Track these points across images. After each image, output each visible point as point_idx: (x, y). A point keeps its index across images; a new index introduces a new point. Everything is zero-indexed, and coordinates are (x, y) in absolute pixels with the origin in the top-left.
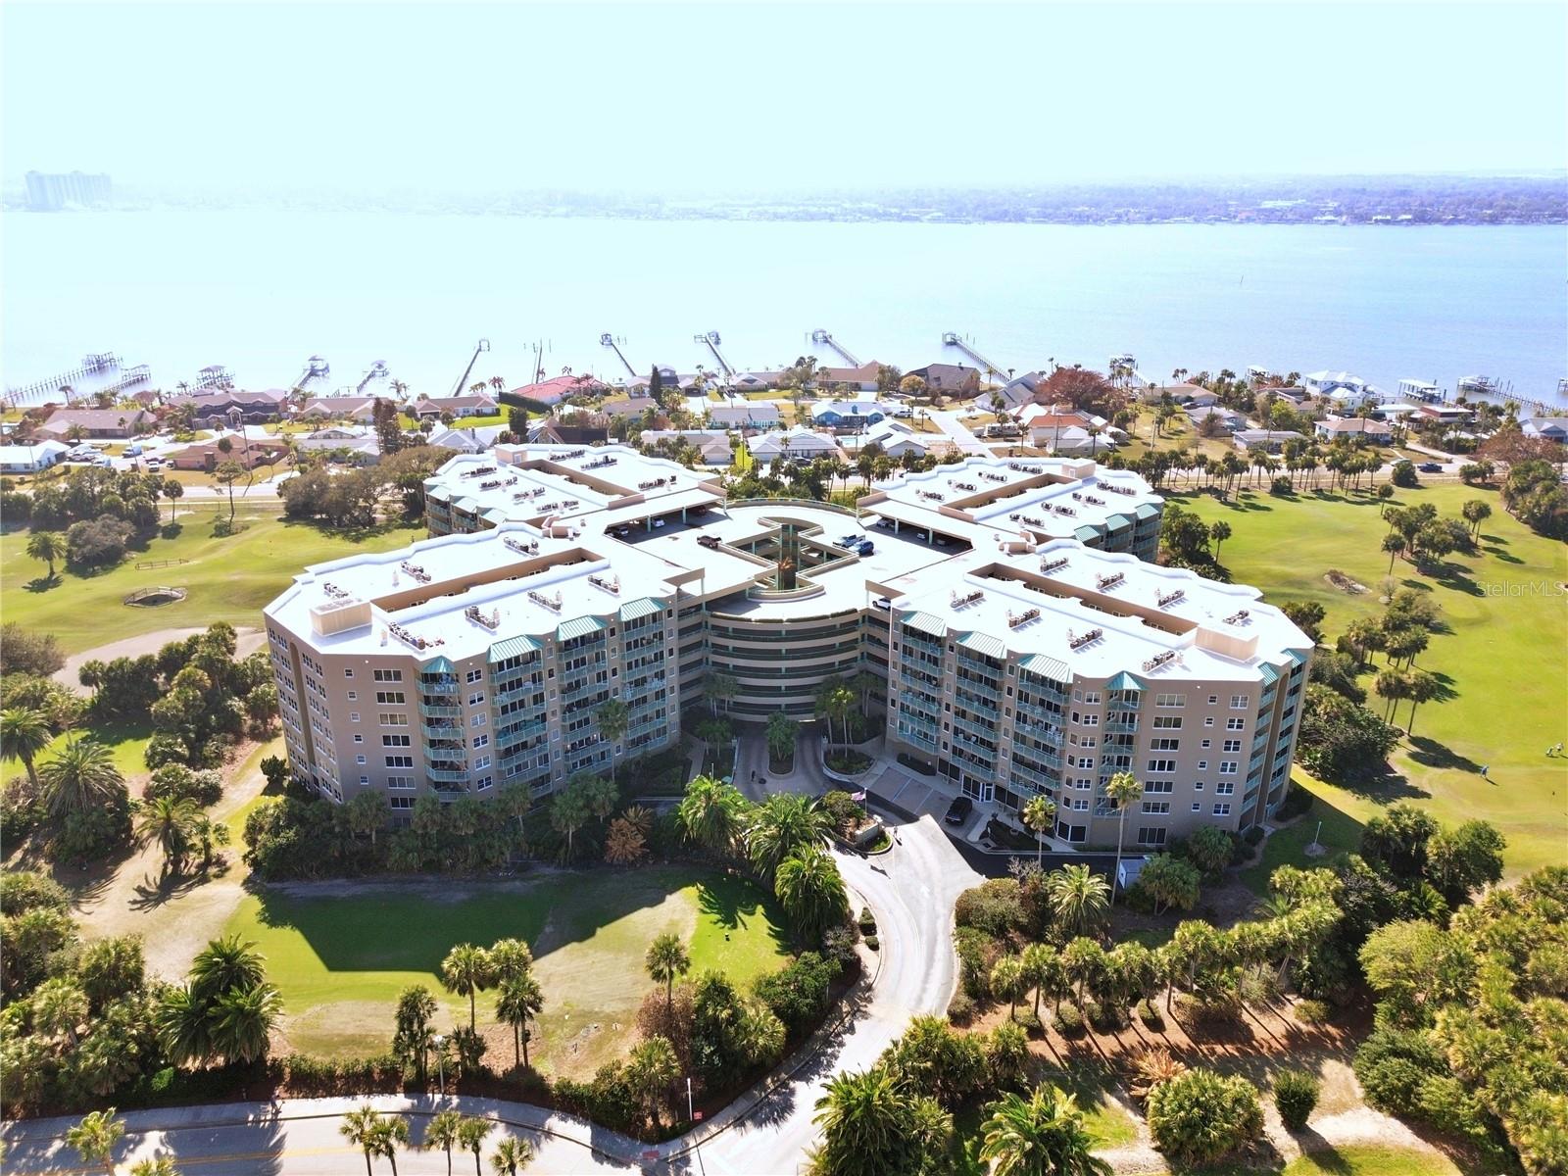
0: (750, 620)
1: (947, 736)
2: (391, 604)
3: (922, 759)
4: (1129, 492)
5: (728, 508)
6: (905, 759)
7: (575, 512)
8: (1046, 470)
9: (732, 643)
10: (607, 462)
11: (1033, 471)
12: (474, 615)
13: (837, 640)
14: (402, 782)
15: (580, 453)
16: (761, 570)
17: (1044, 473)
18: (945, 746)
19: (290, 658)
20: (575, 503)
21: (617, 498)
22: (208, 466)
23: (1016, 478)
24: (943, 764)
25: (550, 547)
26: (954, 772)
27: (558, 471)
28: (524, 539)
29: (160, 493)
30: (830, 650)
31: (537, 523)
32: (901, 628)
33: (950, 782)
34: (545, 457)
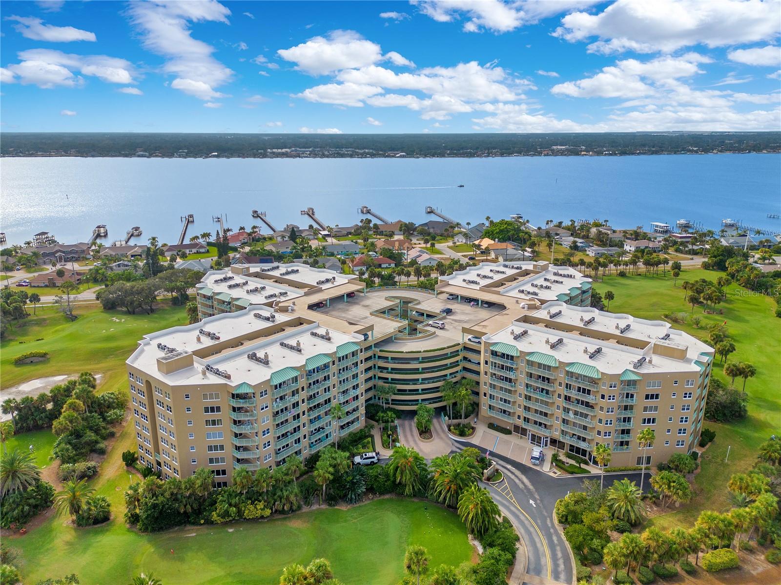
0: (402, 352)
1: (520, 411)
2: (203, 354)
3: (504, 426)
4: (570, 276)
5: (367, 292)
6: (491, 426)
7: (287, 298)
8: (524, 267)
9: (390, 366)
10: (293, 272)
11: (517, 268)
12: (253, 357)
13: (448, 362)
14: (217, 460)
15: (278, 267)
16: (399, 325)
17: (523, 269)
18: (519, 417)
19: (145, 390)
20: (286, 293)
21: (306, 290)
22: (51, 284)
23: (510, 272)
24: (517, 428)
25: (281, 318)
26: (524, 432)
27: (270, 277)
28: (266, 313)
29: (28, 301)
30: (445, 367)
31: (270, 305)
32: (489, 352)
33: (521, 438)
34: (258, 270)
